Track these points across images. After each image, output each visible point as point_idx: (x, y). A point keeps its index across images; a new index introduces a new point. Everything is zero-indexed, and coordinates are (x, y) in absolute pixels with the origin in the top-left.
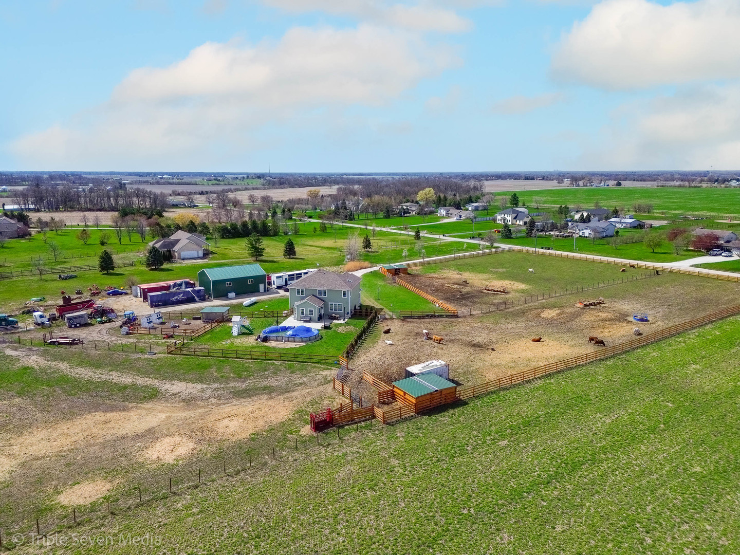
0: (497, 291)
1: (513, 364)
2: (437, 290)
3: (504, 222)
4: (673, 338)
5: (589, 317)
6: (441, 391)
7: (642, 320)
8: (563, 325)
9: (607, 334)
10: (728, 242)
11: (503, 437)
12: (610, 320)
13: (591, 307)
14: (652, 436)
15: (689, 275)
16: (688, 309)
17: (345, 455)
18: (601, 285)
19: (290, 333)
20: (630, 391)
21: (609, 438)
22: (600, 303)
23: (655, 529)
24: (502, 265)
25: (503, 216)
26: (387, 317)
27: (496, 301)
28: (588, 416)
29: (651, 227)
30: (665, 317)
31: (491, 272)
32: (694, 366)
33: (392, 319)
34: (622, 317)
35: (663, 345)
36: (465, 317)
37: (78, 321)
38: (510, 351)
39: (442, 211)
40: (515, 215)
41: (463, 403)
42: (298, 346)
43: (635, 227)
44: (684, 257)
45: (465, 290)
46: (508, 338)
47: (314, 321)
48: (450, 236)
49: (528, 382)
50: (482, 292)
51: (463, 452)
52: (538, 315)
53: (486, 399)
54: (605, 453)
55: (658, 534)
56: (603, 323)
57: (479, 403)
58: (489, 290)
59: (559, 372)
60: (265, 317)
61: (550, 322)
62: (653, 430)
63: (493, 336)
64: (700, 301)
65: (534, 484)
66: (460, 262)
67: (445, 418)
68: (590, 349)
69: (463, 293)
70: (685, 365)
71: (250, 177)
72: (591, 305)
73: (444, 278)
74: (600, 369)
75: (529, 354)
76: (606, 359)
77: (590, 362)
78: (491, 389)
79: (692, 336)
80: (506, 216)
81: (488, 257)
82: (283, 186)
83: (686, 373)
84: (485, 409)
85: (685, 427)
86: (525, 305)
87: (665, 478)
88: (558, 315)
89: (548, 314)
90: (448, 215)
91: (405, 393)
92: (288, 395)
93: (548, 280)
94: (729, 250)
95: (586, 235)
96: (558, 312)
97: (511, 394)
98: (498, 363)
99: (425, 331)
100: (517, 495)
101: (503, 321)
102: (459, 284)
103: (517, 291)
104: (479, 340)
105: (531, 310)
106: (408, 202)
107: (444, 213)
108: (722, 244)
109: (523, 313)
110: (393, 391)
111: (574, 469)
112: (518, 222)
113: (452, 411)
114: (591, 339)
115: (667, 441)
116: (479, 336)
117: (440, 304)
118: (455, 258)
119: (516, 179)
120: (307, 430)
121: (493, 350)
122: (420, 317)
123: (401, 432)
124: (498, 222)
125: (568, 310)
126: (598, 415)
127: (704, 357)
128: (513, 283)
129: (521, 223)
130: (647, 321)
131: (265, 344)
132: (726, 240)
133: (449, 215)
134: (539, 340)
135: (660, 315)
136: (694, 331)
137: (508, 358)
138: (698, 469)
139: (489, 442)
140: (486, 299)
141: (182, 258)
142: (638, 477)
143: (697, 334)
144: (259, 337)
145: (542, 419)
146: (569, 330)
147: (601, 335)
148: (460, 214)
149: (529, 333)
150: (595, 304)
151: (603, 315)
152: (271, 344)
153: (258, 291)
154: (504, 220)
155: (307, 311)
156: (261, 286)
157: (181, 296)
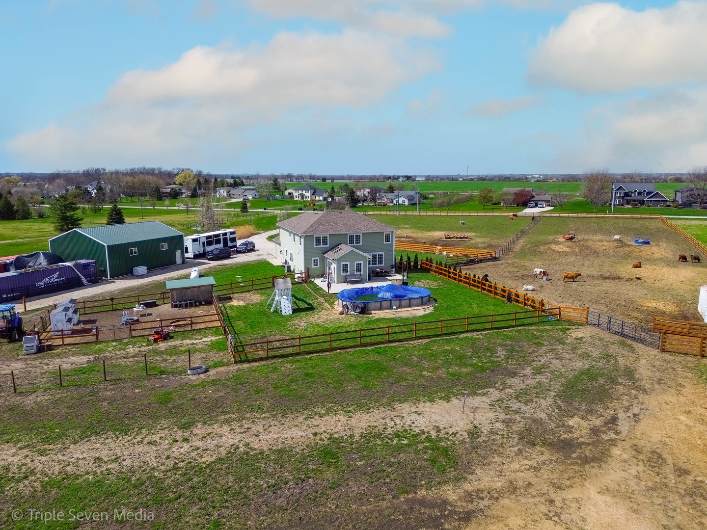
3: (302, 198)
5: (598, 246)
7: (645, 242)
13: (574, 240)
25: (300, 192)
39: (222, 191)
40: (313, 191)
47: (366, 281)
48: (273, 210)
52: (555, 251)
58: (450, 238)
80: (304, 192)
88: (570, 248)
89: (559, 249)
95: (401, 202)
107: (225, 194)
112: (317, 198)
124: (295, 199)
129: (321, 198)
130: (649, 243)
133: (231, 196)
144: (347, 308)
148: (244, 194)
153: (174, 262)
154: (302, 196)
155: (352, 266)
156: (178, 254)
157: (55, 278)
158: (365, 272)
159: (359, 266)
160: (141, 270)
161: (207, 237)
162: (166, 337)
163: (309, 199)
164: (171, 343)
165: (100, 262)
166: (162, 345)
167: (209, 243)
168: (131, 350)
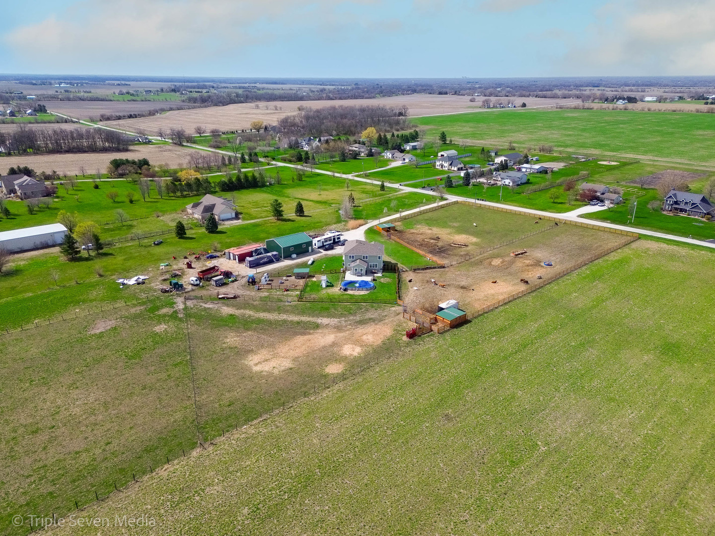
0: (461, 245)
1: (486, 298)
2: (421, 245)
3: (442, 167)
4: (565, 277)
5: (520, 263)
6: (460, 316)
7: (548, 265)
8: (505, 269)
9: (530, 276)
10: (603, 194)
11: (493, 336)
12: (532, 265)
13: (520, 256)
14: (555, 331)
15: (576, 225)
16: (574, 255)
17: (429, 348)
18: (523, 237)
19: (357, 285)
20: (545, 310)
21: (537, 333)
22: (525, 253)
23: (557, 366)
24: (455, 219)
25: (441, 162)
26: (404, 270)
27: (462, 253)
28: (527, 324)
29: (552, 172)
30: (561, 262)
31: (450, 227)
32: (575, 294)
33: (407, 271)
34: (537, 264)
35: (560, 281)
36: (448, 267)
37: (220, 282)
38: (482, 290)
39: (388, 154)
40: (450, 162)
41: (469, 321)
42: (366, 293)
43: (540, 172)
44: (574, 207)
45: (440, 244)
46: (478, 281)
47: (364, 276)
48: (405, 185)
49: (496, 308)
50: (451, 246)
51: (479, 344)
52: (490, 264)
53: (479, 318)
54: (536, 340)
55: (558, 367)
56: (527, 268)
57: (476, 320)
58: (455, 244)
59: (510, 302)
60: (331, 273)
61: (498, 269)
62: (555, 329)
63: (470, 281)
64: (581, 248)
65: (511, 354)
66: (426, 216)
67: (464, 328)
68: (523, 287)
69: (439, 247)
70: (570, 294)
71: (164, 90)
72: (519, 254)
73: (422, 234)
74: (529, 298)
75: (492, 292)
76: (532, 292)
77: (524, 294)
78: (480, 313)
79: (575, 275)
80: (443, 163)
81: (442, 211)
82: (206, 104)
83: (571, 298)
84: (480, 323)
85: (569, 326)
86: (481, 256)
87: (560, 348)
88: (502, 262)
89: (496, 262)
90: (394, 159)
91: (443, 319)
92: (383, 322)
93: (489, 233)
94: (602, 201)
95: (507, 183)
96: (501, 260)
97: (490, 315)
98: (479, 298)
99: (433, 280)
100: (505, 358)
101: (471, 269)
102: (434, 239)
103: (473, 244)
104: (463, 283)
105: (485, 260)
106: (356, 143)
107: (390, 156)
108: (599, 196)
109: (481, 262)
110: (436, 318)
111: (525, 347)
112: (453, 168)
113: (466, 326)
114: (522, 280)
115: (562, 333)
116: (462, 281)
117: (431, 258)
118: (421, 213)
119: (430, 94)
120: (405, 338)
121: (473, 290)
122: (423, 269)
123: (448, 336)
124: (437, 168)
125: (507, 259)
126: (532, 323)
127: (580, 289)
128: (468, 237)
129: (456, 169)
130: (551, 265)
131: (346, 293)
132: (602, 192)
134: (495, 282)
135: (558, 260)
136: (576, 271)
137: (482, 294)
138: (573, 344)
139: (488, 339)
140: (456, 251)
141: (221, 219)
142: (550, 348)
143: (577, 273)
144: (341, 288)
145: (507, 327)
146: (510, 274)
147: (528, 277)
148: (404, 157)
149: (488, 277)
150: (522, 254)
151: (527, 262)
152: (350, 292)
153: (308, 251)
154: (442, 166)
155: (359, 269)
156: (310, 248)
157: (266, 260)
158: (364, 272)
159: (361, 270)
160: (294, 256)
161: (325, 239)
162: (287, 290)
163: (447, 169)
164: (288, 292)
165: (280, 253)
166: (286, 293)
167: (326, 241)
168: (278, 293)
